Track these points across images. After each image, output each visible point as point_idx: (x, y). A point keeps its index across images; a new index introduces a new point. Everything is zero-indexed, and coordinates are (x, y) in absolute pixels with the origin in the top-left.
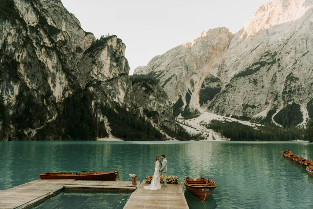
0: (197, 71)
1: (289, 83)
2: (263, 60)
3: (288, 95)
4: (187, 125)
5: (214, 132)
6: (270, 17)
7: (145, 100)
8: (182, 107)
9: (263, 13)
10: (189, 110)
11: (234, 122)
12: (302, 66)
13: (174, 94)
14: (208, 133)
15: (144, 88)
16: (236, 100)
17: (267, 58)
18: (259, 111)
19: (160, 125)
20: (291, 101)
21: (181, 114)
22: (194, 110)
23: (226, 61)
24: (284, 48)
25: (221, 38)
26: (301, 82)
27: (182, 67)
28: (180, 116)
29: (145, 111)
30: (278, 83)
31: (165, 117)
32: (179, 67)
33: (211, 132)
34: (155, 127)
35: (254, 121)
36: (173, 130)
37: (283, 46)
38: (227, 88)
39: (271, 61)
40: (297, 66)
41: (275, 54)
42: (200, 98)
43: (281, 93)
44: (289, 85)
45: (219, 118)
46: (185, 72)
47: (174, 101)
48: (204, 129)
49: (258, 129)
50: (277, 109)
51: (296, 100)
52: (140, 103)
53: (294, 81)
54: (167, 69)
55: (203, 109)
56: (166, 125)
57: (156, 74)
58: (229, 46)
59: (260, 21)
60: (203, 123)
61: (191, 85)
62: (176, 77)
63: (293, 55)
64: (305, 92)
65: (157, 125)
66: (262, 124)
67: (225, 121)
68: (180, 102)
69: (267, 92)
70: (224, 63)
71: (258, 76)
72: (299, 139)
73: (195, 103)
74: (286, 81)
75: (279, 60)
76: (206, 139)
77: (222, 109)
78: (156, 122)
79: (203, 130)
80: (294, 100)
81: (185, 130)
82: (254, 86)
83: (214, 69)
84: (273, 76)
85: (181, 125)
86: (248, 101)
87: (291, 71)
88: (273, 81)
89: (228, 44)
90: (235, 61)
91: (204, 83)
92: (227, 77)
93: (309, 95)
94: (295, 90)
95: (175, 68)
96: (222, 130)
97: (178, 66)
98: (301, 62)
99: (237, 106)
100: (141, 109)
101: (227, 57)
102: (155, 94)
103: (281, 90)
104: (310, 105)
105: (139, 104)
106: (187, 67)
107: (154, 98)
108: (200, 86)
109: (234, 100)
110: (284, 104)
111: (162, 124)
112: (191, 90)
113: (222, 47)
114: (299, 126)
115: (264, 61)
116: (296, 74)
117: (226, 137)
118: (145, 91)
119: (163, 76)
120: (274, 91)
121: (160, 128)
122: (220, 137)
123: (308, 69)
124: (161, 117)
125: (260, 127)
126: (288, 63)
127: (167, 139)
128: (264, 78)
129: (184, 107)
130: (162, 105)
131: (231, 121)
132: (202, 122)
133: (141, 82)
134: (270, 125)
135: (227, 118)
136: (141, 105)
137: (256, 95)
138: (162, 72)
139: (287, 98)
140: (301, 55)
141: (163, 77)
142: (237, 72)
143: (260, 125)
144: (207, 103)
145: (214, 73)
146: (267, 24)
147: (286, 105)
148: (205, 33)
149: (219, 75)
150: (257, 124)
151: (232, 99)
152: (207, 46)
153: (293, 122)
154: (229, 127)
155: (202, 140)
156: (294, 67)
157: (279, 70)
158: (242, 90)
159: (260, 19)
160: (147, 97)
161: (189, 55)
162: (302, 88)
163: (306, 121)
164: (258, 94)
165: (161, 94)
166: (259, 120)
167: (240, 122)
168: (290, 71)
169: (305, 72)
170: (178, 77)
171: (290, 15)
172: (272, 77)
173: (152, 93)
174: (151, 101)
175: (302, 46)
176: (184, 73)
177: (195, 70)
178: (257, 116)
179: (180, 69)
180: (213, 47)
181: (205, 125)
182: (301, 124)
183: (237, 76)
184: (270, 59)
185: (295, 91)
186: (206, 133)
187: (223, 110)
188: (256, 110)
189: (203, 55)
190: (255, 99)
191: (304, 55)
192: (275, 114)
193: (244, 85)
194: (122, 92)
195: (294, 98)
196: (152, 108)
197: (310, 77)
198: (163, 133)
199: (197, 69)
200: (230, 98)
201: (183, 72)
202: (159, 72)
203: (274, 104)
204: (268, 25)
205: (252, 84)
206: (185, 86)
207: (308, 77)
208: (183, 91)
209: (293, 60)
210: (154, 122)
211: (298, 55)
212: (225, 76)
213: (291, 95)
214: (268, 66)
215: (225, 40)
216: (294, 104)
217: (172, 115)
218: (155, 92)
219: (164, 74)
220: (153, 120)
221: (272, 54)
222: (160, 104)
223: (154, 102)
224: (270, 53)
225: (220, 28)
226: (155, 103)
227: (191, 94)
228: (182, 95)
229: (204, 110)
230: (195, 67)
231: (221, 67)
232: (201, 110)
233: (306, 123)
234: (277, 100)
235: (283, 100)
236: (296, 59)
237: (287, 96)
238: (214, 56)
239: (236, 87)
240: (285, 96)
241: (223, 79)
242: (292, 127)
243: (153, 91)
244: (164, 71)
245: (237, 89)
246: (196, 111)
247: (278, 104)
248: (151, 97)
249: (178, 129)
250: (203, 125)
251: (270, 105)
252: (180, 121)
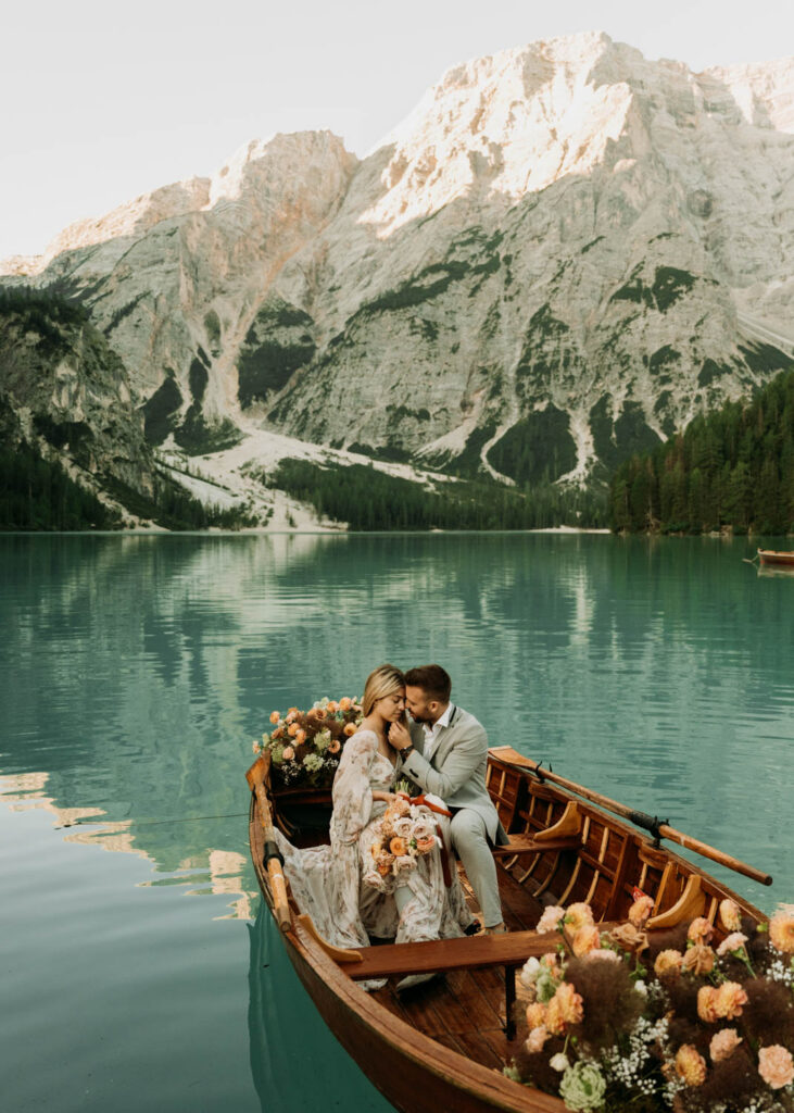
0: (231, 286)
1: (538, 341)
2: (458, 257)
3: (532, 378)
4: (196, 474)
5: (293, 499)
6: (483, 110)
7: (39, 380)
8: (177, 412)
9: (461, 93)
10: (202, 421)
11: (358, 467)
12: (578, 284)
13: (148, 363)
14: (272, 502)
15: (33, 337)
16: (366, 392)
17: (472, 252)
18: (440, 429)
19: (97, 476)
20: (542, 401)
21: (171, 437)
22: (221, 422)
23: (334, 253)
24: (527, 218)
25: (315, 169)
26: (574, 339)
27: (175, 265)
28: (170, 443)
29: (42, 422)
30: (505, 337)
31: (114, 445)
32: (166, 266)
33: (282, 502)
34: (78, 482)
35: (425, 465)
36: (147, 491)
37: (522, 214)
38: (335, 350)
39: (484, 261)
40: (564, 284)
41: (498, 238)
42: (241, 382)
43: (511, 374)
44: (539, 346)
45: (307, 454)
46: (186, 285)
47: (148, 389)
48: (256, 491)
49: (437, 489)
50: (499, 424)
51: (559, 397)
52: (19, 391)
53: (555, 332)
54: (120, 269)
55: (251, 421)
56: (121, 475)
57: (78, 286)
58: (343, 199)
59: (451, 120)
60: (252, 469)
61: (209, 332)
62: (156, 300)
63: (553, 245)
64: (584, 372)
65: (86, 473)
66: (449, 475)
67: (327, 461)
68: (169, 394)
69: (467, 367)
70: (325, 259)
71: (441, 311)
72: (564, 523)
73: (222, 398)
74: (530, 334)
75: (508, 260)
76: (265, 524)
77: (319, 420)
78: (81, 462)
79: (252, 492)
80: (550, 397)
81: (190, 493)
82: (425, 345)
83: (293, 279)
84: (489, 314)
85: (175, 476)
86: (405, 397)
87: (545, 299)
88: (490, 330)
89: (342, 194)
90: (365, 257)
91: (255, 329)
92: (336, 311)
93: (596, 381)
94: (555, 365)
95: (149, 269)
96: (318, 493)
97: (162, 261)
98: (579, 270)
99: (369, 411)
100: (25, 414)
101: (336, 237)
102: (77, 360)
103: (512, 360)
104: (598, 416)
105: (17, 396)
106: (194, 268)
107: (74, 374)
108: (243, 337)
109: (358, 392)
110: (522, 407)
111: (107, 472)
112: (208, 352)
113: (318, 201)
114: (566, 481)
115: (461, 260)
116: (560, 310)
117: (331, 519)
118: (39, 346)
119: (106, 295)
120: (490, 363)
121: (99, 484)
122: (312, 518)
123: (597, 295)
124: (101, 445)
125: (445, 483)
126: (537, 272)
127: (123, 525)
128: (460, 319)
129: (183, 410)
130: (106, 402)
131: (348, 464)
132: (247, 465)
133: (23, 315)
134: (474, 478)
135: (334, 451)
136: (24, 399)
137: (434, 375)
138: (103, 281)
139: (530, 391)
140: (578, 246)
141: (104, 299)
142: (371, 294)
143: (443, 478)
144: (265, 400)
145: (292, 294)
146: (474, 133)
147: (527, 411)
148: (260, 146)
149: (309, 302)
150: (433, 476)
151: (352, 387)
152: (268, 194)
153: (547, 471)
154: (341, 484)
155: (248, 527)
156: (554, 286)
157: (508, 293)
158: (388, 356)
159: (451, 115)
160: (48, 371)
161: (204, 224)
162: (577, 358)
163: (587, 466)
164: (439, 374)
165: (99, 360)
166: (438, 461)
167: (379, 466)
168: (541, 301)
169: (590, 305)
170: (162, 301)
171: (548, 108)
172: (484, 318)
173: (64, 355)
174: (62, 384)
175: (580, 220)
176: (183, 291)
177: (222, 280)
178: (431, 447)
179: (168, 272)
180: (290, 200)
181: (258, 476)
182: (570, 476)
183: (372, 309)
184: (481, 253)
185: (557, 366)
186: (263, 504)
187: (322, 424)
188: (431, 428)
189: (253, 227)
190: (428, 391)
191: (585, 249)
192: (492, 442)
193: (394, 339)
195: (552, 389)
196: (65, 413)
197: (603, 324)
198: (110, 504)
199: (231, 277)
200: (346, 384)
201: (178, 286)
202: (92, 279)
203: (490, 407)
204: (478, 137)
205: (419, 337)
206: (188, 335)
207: (597, 323)
208: (179, 352)
209: (553, 264)
210: (75, 462)
211: (567, 249)
212: (329, 305)
213: (543, 379)
214: (473, 280)
215: (332, 180)
216: (551, 408)
217: (140, 440)
218: (80, 353)
219: (109, 288)
220: (70, 455)
221: (486, 237)
222: (97, 399)
223: (74, 387)
224: (481, 233)
225: (313, 133)
226: (77, 393)
227: (209, 364)
228: (175, 368)
229: (254, 424)
230: (225, 271)
231: (317, 276)
232: (243, 422)
233: (587, 473)
234: (500, 394)
235: (518, 395)
236: (563, 261)
237: (532, 383)
238: (290, 232)
239: (367, 348)
240: (526, 381)
241: (322, 318)
242: (543, 483)
243: (68, 349)
244: (109, 276)
245: (369, 355)
246: (228, 425)
247: (500, 409)
248: (63, 370)
249: (163, 488)
250: (253, 476)
251: (476, 411)
252: (170, 460)
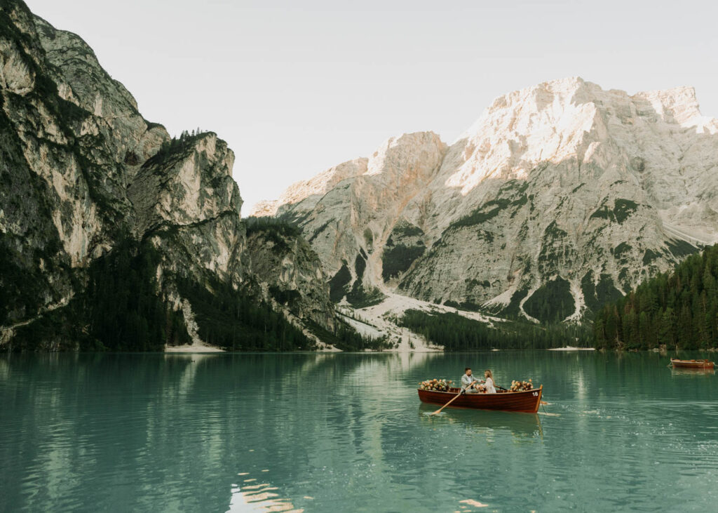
0: (379, 215)
1: (550, 242)
2: (504, 196)
3: (548, 262)
4: (358, 319)
5: (412, 332)
6: (515, 119)
7: (273, 267)
8: (348, 284)
9: (503, 111)
10: (362, 289)
11: (449, 314)
12: (571, 210)
13: (333, 258)
14: (401, 334)
15: (271, 244)
16: (453, 272)
17: (512, 194)
18: (497, 292)
19: (303, 319)
20: (554, 275)
21: (345, 298)
22: (373, 290)
23: (435, 196)
24: (541, 175)
25: (424, 152)
26: (570, 240)
27: (348, 204)
28: (344, 301)
29: (273, 290)
30: (531, 240)
31: (313, 303)
32: (343, 205)
33: (406, 334)
34: (292, 323)
35: (488, 312)
36: (330, 328)
37: (538, 172)
38: (436, 249)
39: (518, 198)
40: (564, 209)
41: (526, 186)
42: (384, 267)
43: (535, 260)
44: (551, 244)
45: (421, 307)
46: (354, 215)
47: (332, 272)
48: (392, 328)
49: (495, 326)
50: (529, 288)
51: (563, 272)
52: (262, 273)
53: (560, 236)
54: (319, 207)
55: (390, 288)
56: (316, 319)
57: (296, 216)
58: (440, 167)
59: (498, 124)
60: (390, 315)
61: (366, 240)
62: (338, 223)
63: (557, 188)
64: (577, 258)
65: (297, 318)
66: (502, 318)
67: (432, 311)
68: (344, 274)
69: (511, 257)
70: (430, 200)
71: (495, 226)
72: (569, 345)
73: (373, 276)
74: (545, 238)
75: (532, 197)
76: (397, 347)
77: (428, 288)
78: (294, 312)
79: (389, 328)
80: (558, 273)
81: (355, 330)
82: (486, 245)
83: (413, 211)
84: (522, 227)
85: (347, 320)
86: (476, 274)
87: (553, 218)
88: (523, 236)
89: (439, 164)
90: (452, 198)
91: (392, 238)
92: (437, 227)
93: (584, 263)
94: (560, 255)
95: (335, 207)
96: (427, 329)
97: (341, 202)
98: (571, 202)
99: (456, 282)
100: (264, 286)
101: (436, 188)
102: (294, 256)
103: (536, 253)
104: (586, 283)
105: (260, 276)
106: (359, 206)
107: (292, 263)
108: (385, 243)
109: (449, 272)
110: (542, 279)
111: (308, 318)
112: (366, 251)
113: (426, 169)
114: (569, 320)
115: (506, 198)
116: (562, 224)
117: (434, 344)
118: (273, 249)
119: (311, 221)
120: (524, 254)
121: (304, 325)
122: (423, 343)
123: (583, 215)
124: (305, 302)
125: (499, 322)
126: (549, 204)
127: (317, 347)
128: (506, 230)
129: (352, 283)
130: (309, 279)
131: (444, 312)
132: (387, 313)
133: (265, 232)
134: (516, 319)
135: (436, 305)
136: (264, 278)
137: (492, 262)
138: (309, 214)
139: (547, 269)
140: (570, 189)
141: (310, 223)
142: (456, 217)
143: (498, 320)
144: (397, 277)
145: (413, 219)
146: (510, 131)
147: (545, 281)
148: (395, 141)
149: (422, 223)
150: (493, 318)
151: (446, 269)
152: (399, 166)
153: (558, 315)
154: (440, 323)
155: (388, 348)
156: (558, 211)
157: (532, 215)
158: (466, 251)
159: (498, 121)
160: (278, 262)
161: (364, 182)
162: (573, 251)
163: (580, 311)
164: (495, 261)
165: (305, 256)
166: (495, 310)
167: (461, 313)
168: (551, 219)
169: (578, 221)
170: (341, 223)
171: (551, 116)
172: (519, 230)
173: (287, 254)
174: (285, 269)
175: (571, 175)
176: (352, 218)
177: (374, 211)
178: (492, 302)
179: (345, 208)
180: (411, 168)
181: (393, 319)
182: (571, 318)
183: (456, 226)
184: (517, 194)
185: (561, 255)
186: (396, 335)
187: (429, 290)
188: (491, 292)
189: (391, 183)
190: (489, 271)
191: (575, 191)
192: (526, 299)
193: (469, 244)
194: (224, 249)
195: (559, 268)
196: (287, 285)
197: (587, 232)
198: (310, 336)
199: (379, 210)
200: (442, 267)
201: (350, 216)
202: (303, 213)
203: (524, 279)
204: (513, 132)
205: (483, 240)
206: (355, 242)
207: (583, 231)
208: (350, 251)
209: (557, 199)
210: (291, 312)
211: (565, 191)
212: (433, 224)
213: (554, 262)
214: (512, 209)
215: (434, 157)
216: (559, 279)
217: (327, 299)
218: (295, 253)
219: (312, 217)
220: (288, 309)
221: (519, 185)
222: (304, 277)
223: (291, 271)
224: (516, 183)
225: (423, 133)
226: (293, 274)
227: (366, 258)
228: (347, 260)
229: (391, 290)
230: (375, 207)
231: (426, 208)
232: (385, 290)
233: (581, 315)
234: (529, 271)
235: (540, 272)
236: (563, 197)
237: (547, 265)
238: (411, 185)
239: (454, 247)
240: (544, 264)
241: (429, 232)
242: (555, 322)
243: (289, 250)
244: (313, 211)
245: (456, 252)
246: (376, 291)
247: (530, 280)
248: (286, 262)
249: (339, 326)
250: (390, 320)
251: (516, 281)
252: (344, 311)
